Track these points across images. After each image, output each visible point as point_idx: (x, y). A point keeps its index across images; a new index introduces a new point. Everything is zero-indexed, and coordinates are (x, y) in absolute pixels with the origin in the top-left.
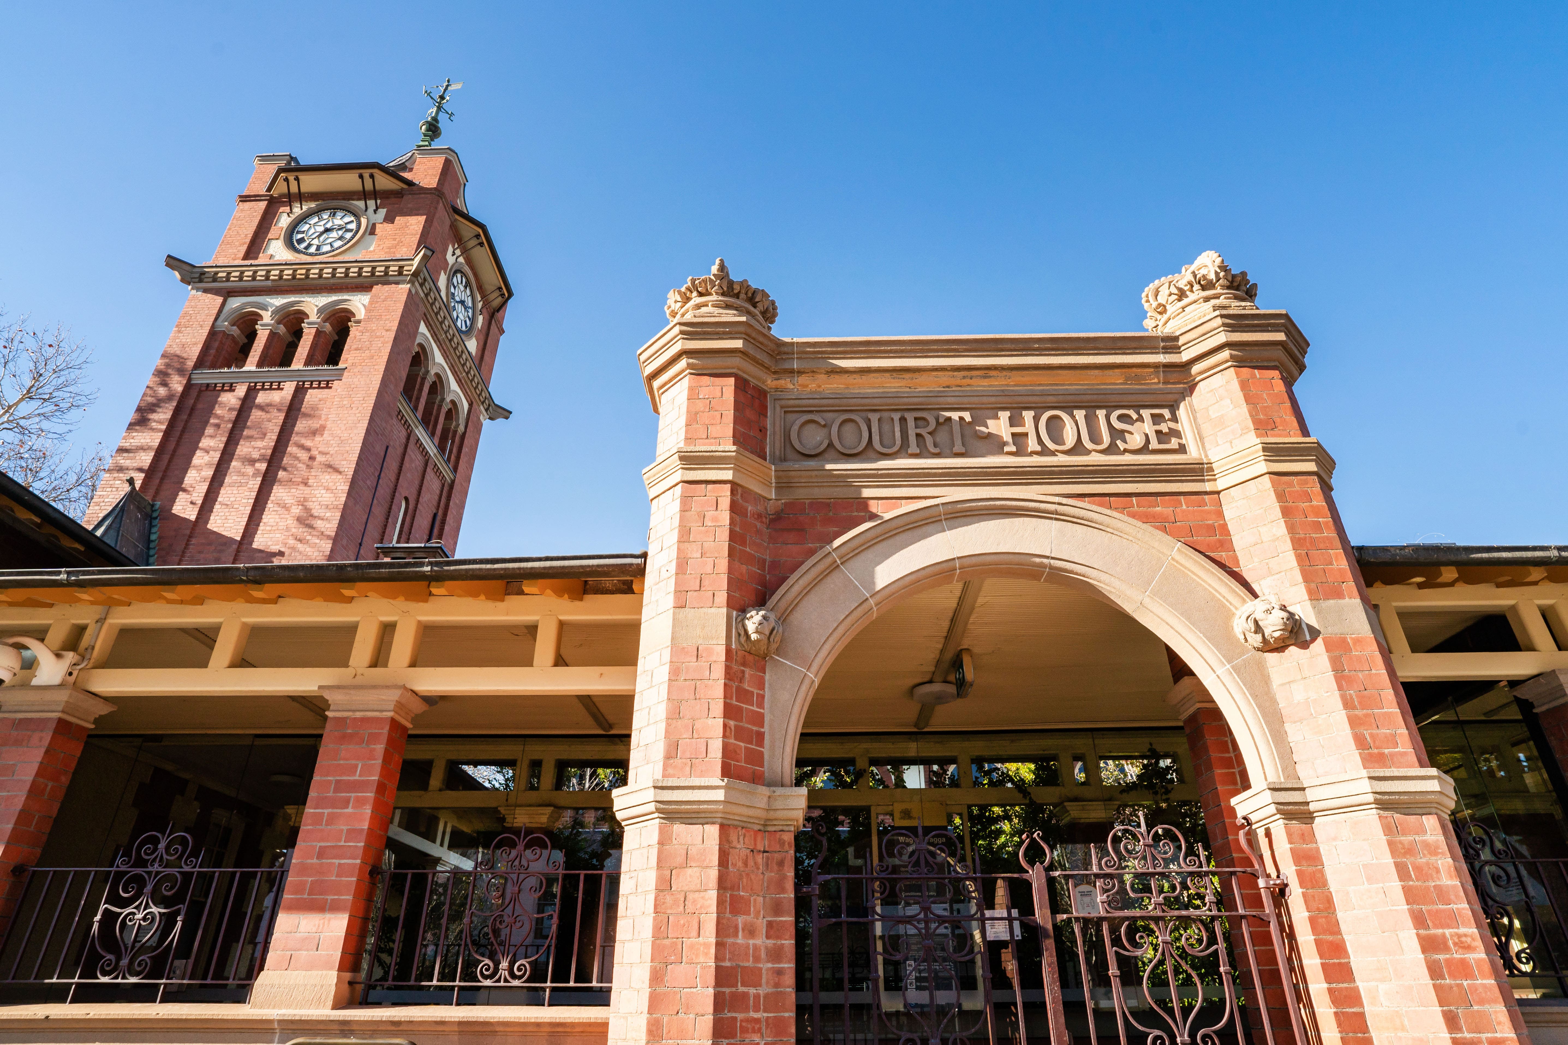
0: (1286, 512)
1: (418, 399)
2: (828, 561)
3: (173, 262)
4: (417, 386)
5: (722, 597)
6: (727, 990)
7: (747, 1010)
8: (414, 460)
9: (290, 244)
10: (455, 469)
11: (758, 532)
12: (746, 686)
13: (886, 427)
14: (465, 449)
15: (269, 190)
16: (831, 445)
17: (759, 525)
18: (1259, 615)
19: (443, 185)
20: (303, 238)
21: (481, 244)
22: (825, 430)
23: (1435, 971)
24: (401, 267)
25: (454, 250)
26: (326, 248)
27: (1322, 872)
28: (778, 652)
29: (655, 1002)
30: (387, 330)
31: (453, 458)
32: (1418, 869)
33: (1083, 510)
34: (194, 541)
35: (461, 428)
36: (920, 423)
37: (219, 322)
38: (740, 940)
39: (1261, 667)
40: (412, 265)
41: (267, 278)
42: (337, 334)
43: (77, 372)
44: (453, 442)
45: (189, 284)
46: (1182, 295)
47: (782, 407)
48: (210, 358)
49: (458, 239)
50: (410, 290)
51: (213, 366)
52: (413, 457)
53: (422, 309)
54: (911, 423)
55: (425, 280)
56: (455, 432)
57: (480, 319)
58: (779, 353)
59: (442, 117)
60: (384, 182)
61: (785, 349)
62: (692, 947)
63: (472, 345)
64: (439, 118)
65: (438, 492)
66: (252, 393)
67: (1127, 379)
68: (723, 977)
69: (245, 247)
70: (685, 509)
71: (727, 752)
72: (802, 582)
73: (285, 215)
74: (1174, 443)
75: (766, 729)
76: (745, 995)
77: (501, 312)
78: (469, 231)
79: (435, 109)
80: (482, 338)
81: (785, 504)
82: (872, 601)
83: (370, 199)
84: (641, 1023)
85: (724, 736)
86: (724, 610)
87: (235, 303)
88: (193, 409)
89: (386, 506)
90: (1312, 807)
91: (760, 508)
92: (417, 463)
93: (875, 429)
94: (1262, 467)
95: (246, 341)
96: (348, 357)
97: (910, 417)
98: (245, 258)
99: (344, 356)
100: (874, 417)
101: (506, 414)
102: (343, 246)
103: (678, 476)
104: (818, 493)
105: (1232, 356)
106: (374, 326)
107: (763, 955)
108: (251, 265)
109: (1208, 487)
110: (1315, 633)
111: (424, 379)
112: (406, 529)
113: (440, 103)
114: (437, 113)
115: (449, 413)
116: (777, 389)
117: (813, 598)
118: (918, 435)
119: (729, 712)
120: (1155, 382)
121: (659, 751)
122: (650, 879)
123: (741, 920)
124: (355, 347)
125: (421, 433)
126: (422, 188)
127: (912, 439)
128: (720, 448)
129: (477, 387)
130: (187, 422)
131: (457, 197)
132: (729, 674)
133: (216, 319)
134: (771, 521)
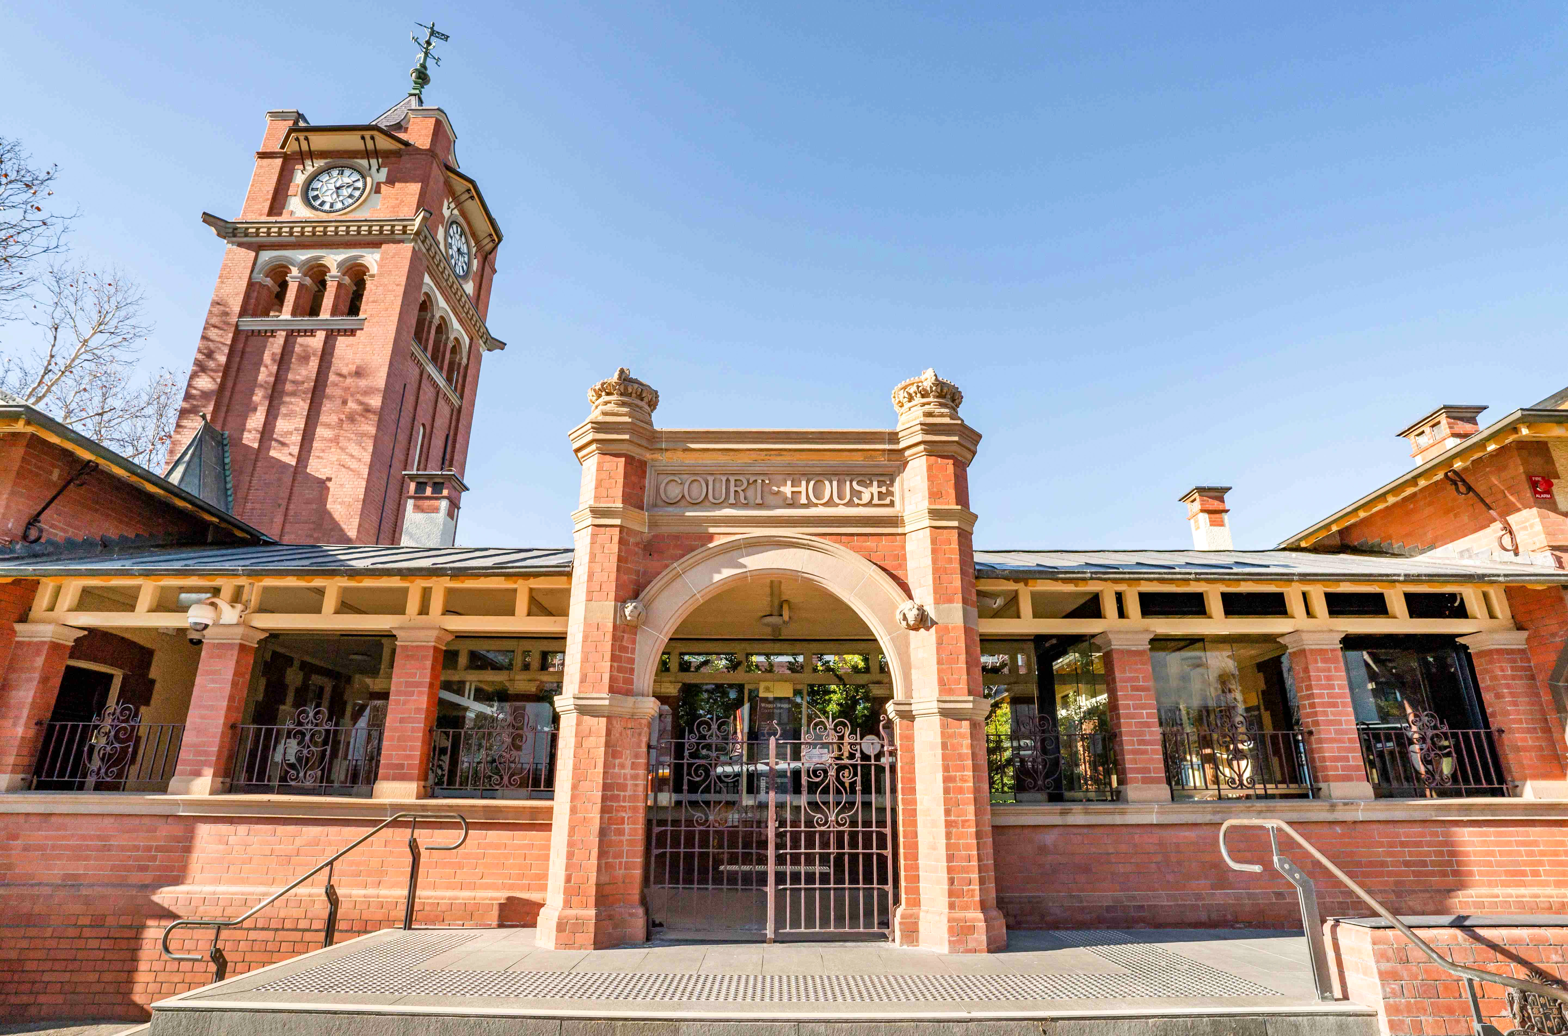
0: (934, 551)
1: (427, 340)
2: (674, 572)
3: (208, 219)
4: (426, 329)
5: (612, 595)
6: (609, 793)
7: (619, 801)
8: (428, 393)
9: (308, 201)
10: (462, 397)
11: (636, 554)
12: (624, 644)
13: (717, 485)
14: (469, 379)
15: (283, 147)
16: (683, 496)
17: (636, 549)
18: (906, 612)
19: (435, 145)
20: (317, 195)
21: (472, 198)
22: (681, 487)
23: (946, 791)
24: (405, 227)
25: (449, 204)
26: (339, 206)
27: (913, 745)
28: (644, 623)
29: (573, 798)
30: (397, 285)
31: (459, 386)
32: (953, 745)
33: (825, 543)
34: (259, 464)
35: (465, 361)
36: (738, 483)
37: (255, 275)
38: (616, 770)
39: (907, 638)
40: (414, 225)
41: (291, 234)
42: (355, 285)
43: (135, 307)
44: (458, 373)
45: (225, 238)
46: (911, 399)
47: (656, 471)
48: (252, 307)
49: (451, 192)
50: (414, 248)
51: (254, 315)
52: (427, 390)
53: (425, 263)
54: (732, 483)
55: (426, 237)
56: (460, 364)
57: (475, 262)
58: (654, 438)
59: (430, 63)
60: (384, 143)
61: (658, 435)
62: (592, 773)
63: (469, 288)
64: (427, 65)
65: (448, 416)
66: (291, 339)
67: (865, 458)
68: (606, 787)
69: (268, 204)
70: (593, 543)
71: (612, 679)
72: (658, 585)
73: (300, 171)
74: (887, 501)
75: (635, 666)
76: (619, 795)
77: (493, 254)
78: (460, 186)
79: (422, 55)
80: (478, 279)
81: (653, 536)
82: (698, 596)
83: (373, 158)
84: (567, 806)
85: (611, 671)
86: (613, 603)
87: (266, 256)
88: (243, 352)
89: (408, 433)
90: (914, 713)
91: (638, 539)
92: (430, 394)
93: (710, 487)
94: (927, 522)
95: (278, 289)
96: (367, 308)
97: (732, 479)
98: (270, 214)
99: (363, 307)
100: (710, 479)
101: (501, 345)
102: (353, 204)
103: (589, 521)
104: (674, 530)
105: (925, 449)
106: (385, 281)
107: (629, 777)
108: (276, 222)
109: (900, 530)
110: (934, 623)
111: (431, 322)
112: (425, 450)
113: (427, 49)
114: (425, 59)
115: (454, 350)
116: (652, 460)
117: (665, 594)
118: (736, 491)
119: (614, 658)
120: (883, 460)
121: (577, 678)
122: (572, 741)
123: (617, 761)
124: (371, 299)
125: (431, 369)
126: (418, 149)
127: (732, 494)
128: (614, 505)
129: (475, 324)
130: (240, 363)
131: (448, 154)
132: (614, 638)
133: (252, 272)
134: (645, 546)
